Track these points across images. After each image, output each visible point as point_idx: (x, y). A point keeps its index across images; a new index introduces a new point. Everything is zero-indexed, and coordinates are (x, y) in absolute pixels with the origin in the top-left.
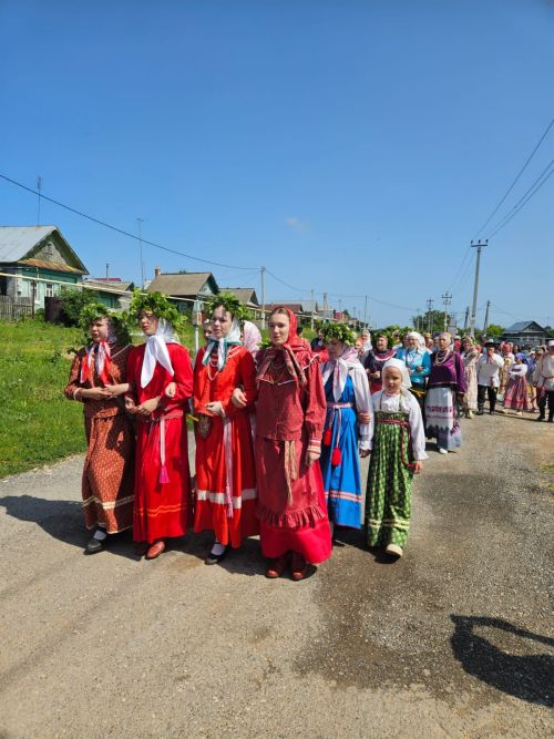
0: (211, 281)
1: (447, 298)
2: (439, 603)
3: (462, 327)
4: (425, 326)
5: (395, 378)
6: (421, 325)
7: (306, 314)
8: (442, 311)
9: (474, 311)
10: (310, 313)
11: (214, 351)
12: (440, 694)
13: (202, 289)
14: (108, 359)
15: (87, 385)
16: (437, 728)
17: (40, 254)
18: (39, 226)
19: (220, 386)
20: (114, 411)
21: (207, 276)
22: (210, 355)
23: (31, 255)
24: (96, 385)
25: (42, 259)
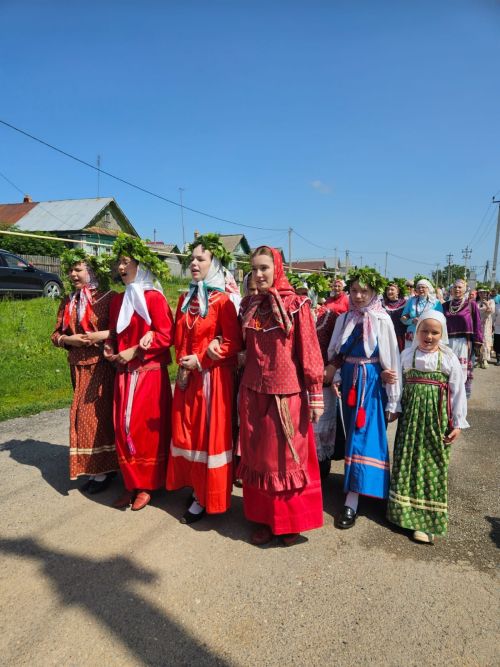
0: (244, 243)
1: (467, 253)
2: (477, 507)
3: (482, 281)
4: (445, 280)
5: (435, 333)
6: (441, 279)
7: (329, 270)
8: (461, 265)
9: (494, 265)
10: (333, 270)
11: (194, 297)
12: (482, 568)
13: (236, 250)
14: (90, 306)
15: (69, 332)
16: (483, 590)
17: (100, 222)
18: (98, 198)
19: (198, 336)
20: (95, 359)
21: (240, 237)
22: (190, 302)
23: (93, 223)
24: (78, 332)
25: (102, 226)
